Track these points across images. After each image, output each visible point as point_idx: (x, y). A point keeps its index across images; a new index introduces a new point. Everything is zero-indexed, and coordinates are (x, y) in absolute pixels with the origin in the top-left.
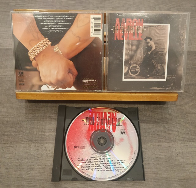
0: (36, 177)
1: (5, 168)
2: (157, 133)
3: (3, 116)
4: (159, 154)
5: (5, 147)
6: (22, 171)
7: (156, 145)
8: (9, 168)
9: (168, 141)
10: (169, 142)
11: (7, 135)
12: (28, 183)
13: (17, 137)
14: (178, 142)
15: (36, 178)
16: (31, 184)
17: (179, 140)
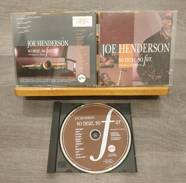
1: (4, 172)
2: (154, 142)
3: (4, 121)
4: (156, 163)
5: (4, 151)
6: (20, 175)
7: (154, 154)
8: (7, 172)
9: (166, 150)
10: (167, 152)
11: (7, 139)
13: (16, 142)
14: (176, 152)
17: (177, 150)
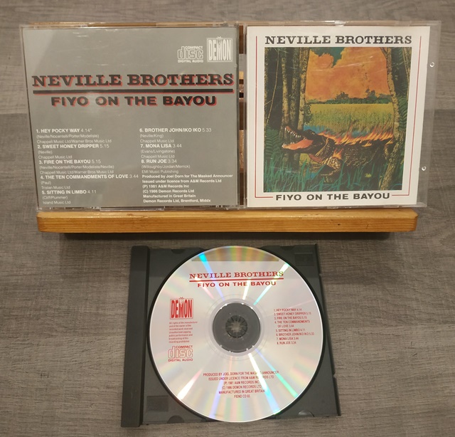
0: (86, 414)
1: (14, 395)
2: (367, 305)
3: (6, 274)
4: (374, 353)
5: (12, 345)
6: (53, 401)
7: (367, 332)
8: (22, 396)
9: (394, 323)
10: (396, 326)
11: (16, 317)
12: (68, 430)
13: (40, 321)
14: (417, 324)
15: (87, 417)
16: (75, 430)
17: (420, 320)
